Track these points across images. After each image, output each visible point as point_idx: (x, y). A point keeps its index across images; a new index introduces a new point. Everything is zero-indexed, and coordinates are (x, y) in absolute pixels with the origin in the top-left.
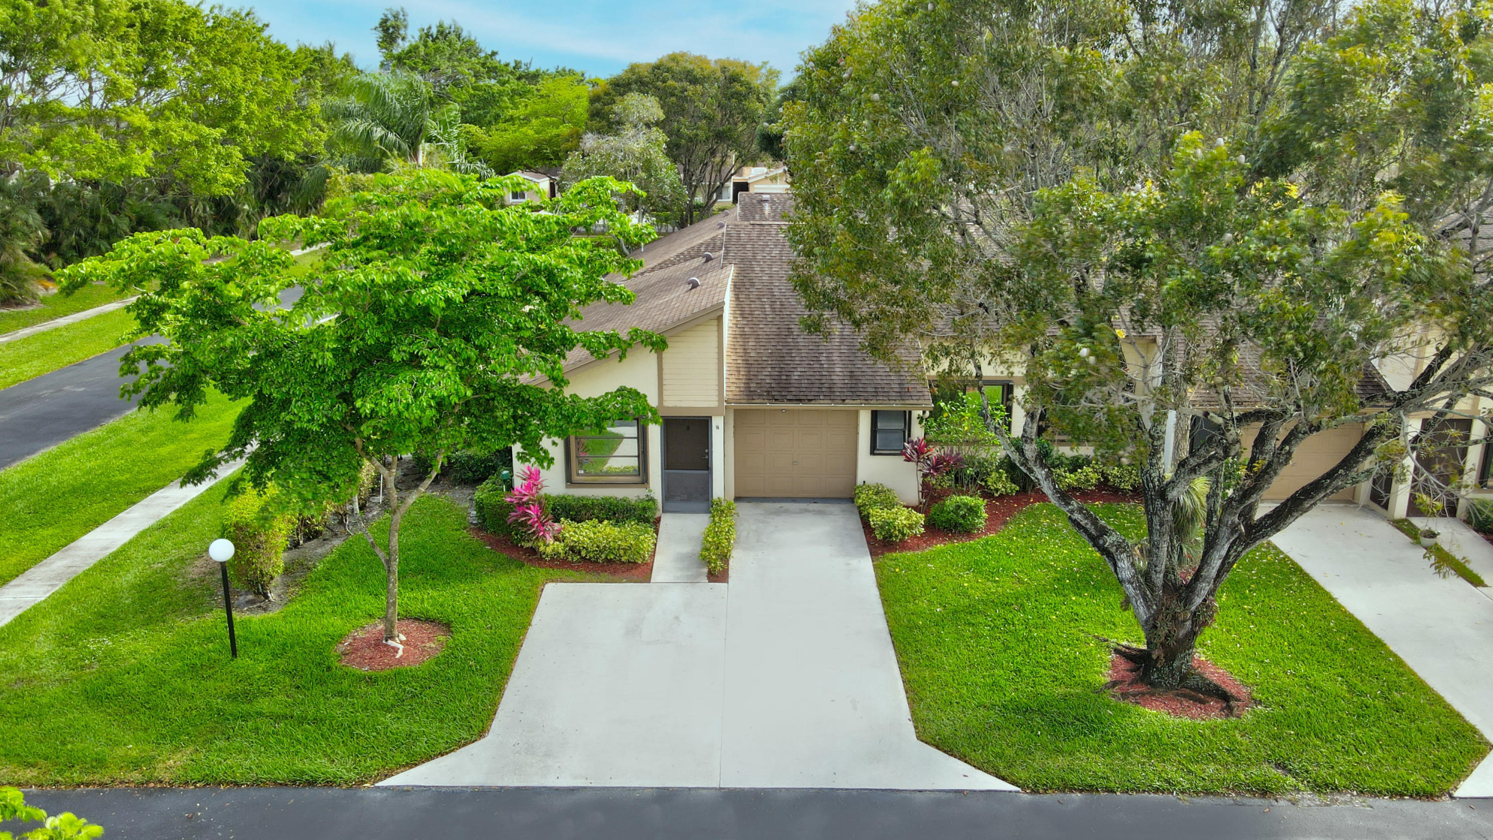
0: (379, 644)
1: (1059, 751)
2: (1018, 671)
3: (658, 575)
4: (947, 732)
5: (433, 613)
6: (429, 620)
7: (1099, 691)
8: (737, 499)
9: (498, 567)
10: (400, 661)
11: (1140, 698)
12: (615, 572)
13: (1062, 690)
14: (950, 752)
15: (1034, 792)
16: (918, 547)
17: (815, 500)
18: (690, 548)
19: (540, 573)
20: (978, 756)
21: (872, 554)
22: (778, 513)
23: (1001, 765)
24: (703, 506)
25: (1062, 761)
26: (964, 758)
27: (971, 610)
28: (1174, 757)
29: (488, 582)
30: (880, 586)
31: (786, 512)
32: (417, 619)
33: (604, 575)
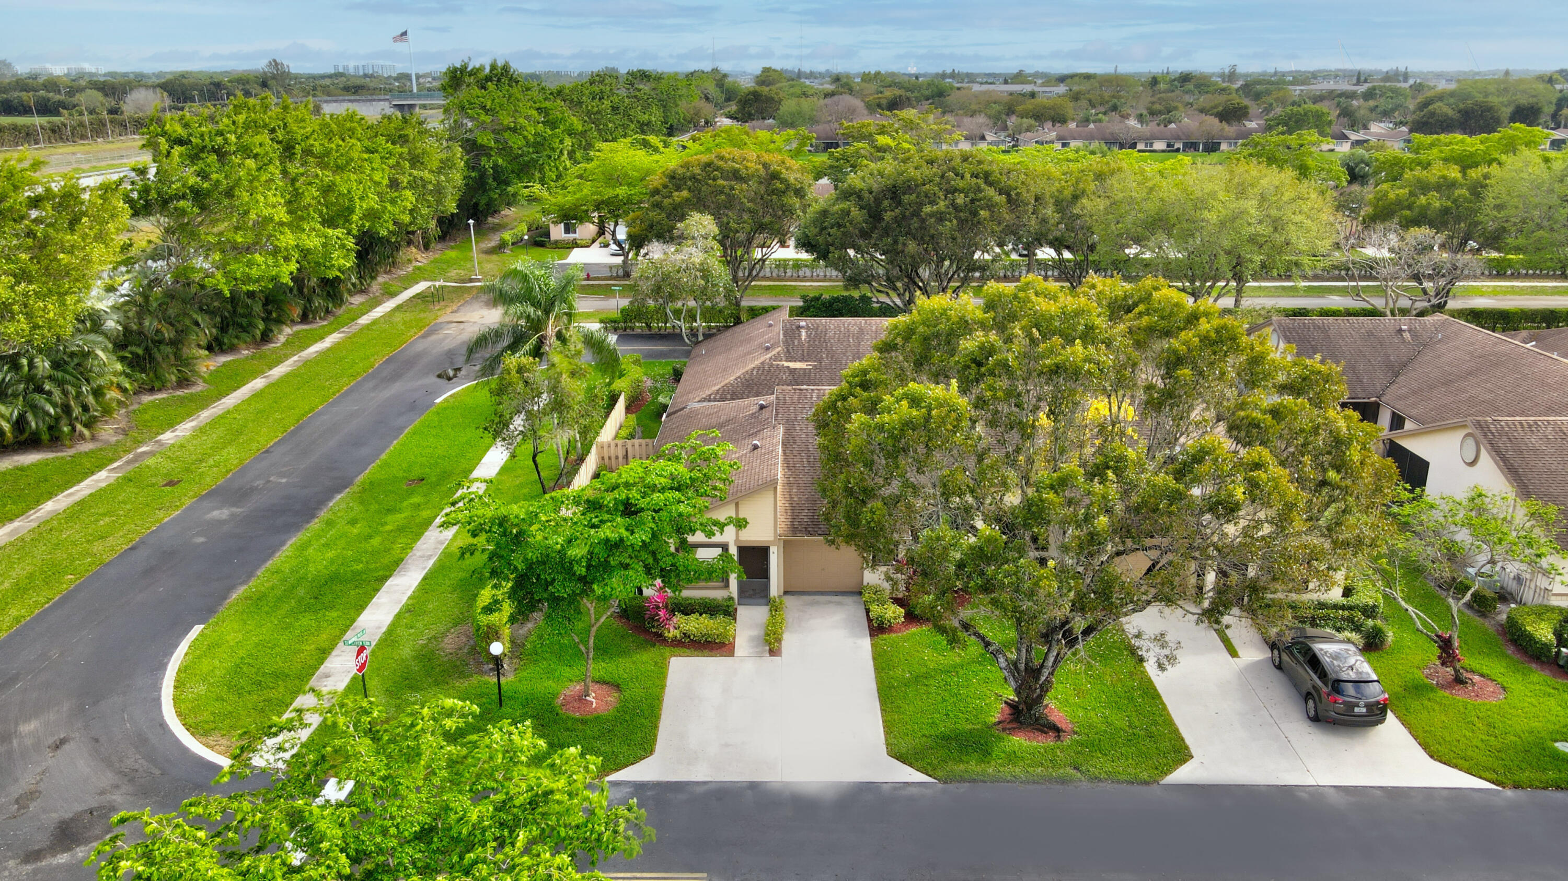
0: (581, 698)
1: (962, 761)
2: (947, 715)
3: (738, 651)
4: (904, 750)
5: (607, 679)
6: (605, 683)
7: (989, 727)
8: (786, 593)
9: (640, 647)
10: (595, 709)
11: (1012, 731)
12: (712, 649)
13: (969, 727)
14: (904, 762)
15: (945, 783)
16: (901, 630)
17: (836, 593)
18: (756, 632)
19: (667, 651)
20: (919, 764)
21: (872, 635)
22: (813, 604)
23: (929, 768)
24: (763, 601)
25: (962, 767)
26: (911, 765)
27: (927, 676)
28: (1021, 763)
29: (637, 657)
30: (874, 659)
31: (818, 603)
32: (598, 682)
33: (706, 652)
